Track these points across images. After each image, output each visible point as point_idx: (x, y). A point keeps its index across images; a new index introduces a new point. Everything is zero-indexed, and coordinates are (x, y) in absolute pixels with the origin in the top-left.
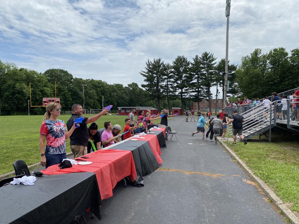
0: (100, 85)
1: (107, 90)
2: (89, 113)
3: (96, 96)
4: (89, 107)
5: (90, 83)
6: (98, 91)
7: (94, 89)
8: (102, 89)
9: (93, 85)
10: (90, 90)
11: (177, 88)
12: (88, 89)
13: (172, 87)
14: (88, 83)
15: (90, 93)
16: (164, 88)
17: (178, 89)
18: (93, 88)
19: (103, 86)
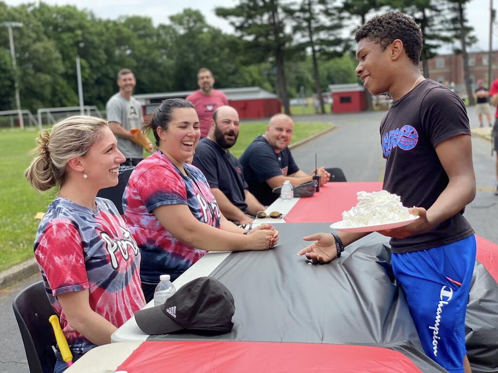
0: (72, 23)
1: (96, 39)
2: (34, 125)
3: (60, 62)
4: (34, 100)
5: (35, 16)
6: (65, 46)
7: (49, 37)
8: (77, 36)
9: (46, 23)
10: (35, 41)
11: (346, 14)
12: (29, 37)
13: (327, 13)
14: (27, 16)
15: (36, 51)
16: (299, 17)
17: (349, 18)
18: (45, 33)
19: (81, 27)
